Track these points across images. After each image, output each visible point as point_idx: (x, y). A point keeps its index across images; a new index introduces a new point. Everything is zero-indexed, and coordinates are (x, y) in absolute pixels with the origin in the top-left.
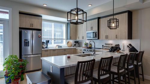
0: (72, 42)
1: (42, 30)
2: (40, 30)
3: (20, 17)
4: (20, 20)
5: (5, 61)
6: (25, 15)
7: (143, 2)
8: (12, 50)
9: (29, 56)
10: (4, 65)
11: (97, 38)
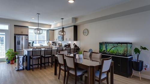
0: (51, 42)
1: (29, 35)
2: (27, 35)
3: (15, 28)
4: (15, 30)
5: (7, 52)
6: (17, 27)
7: (75, 23)
8: (10, 47)
9: (20, 50)
10: (6, 54)
11: (62, 40)
